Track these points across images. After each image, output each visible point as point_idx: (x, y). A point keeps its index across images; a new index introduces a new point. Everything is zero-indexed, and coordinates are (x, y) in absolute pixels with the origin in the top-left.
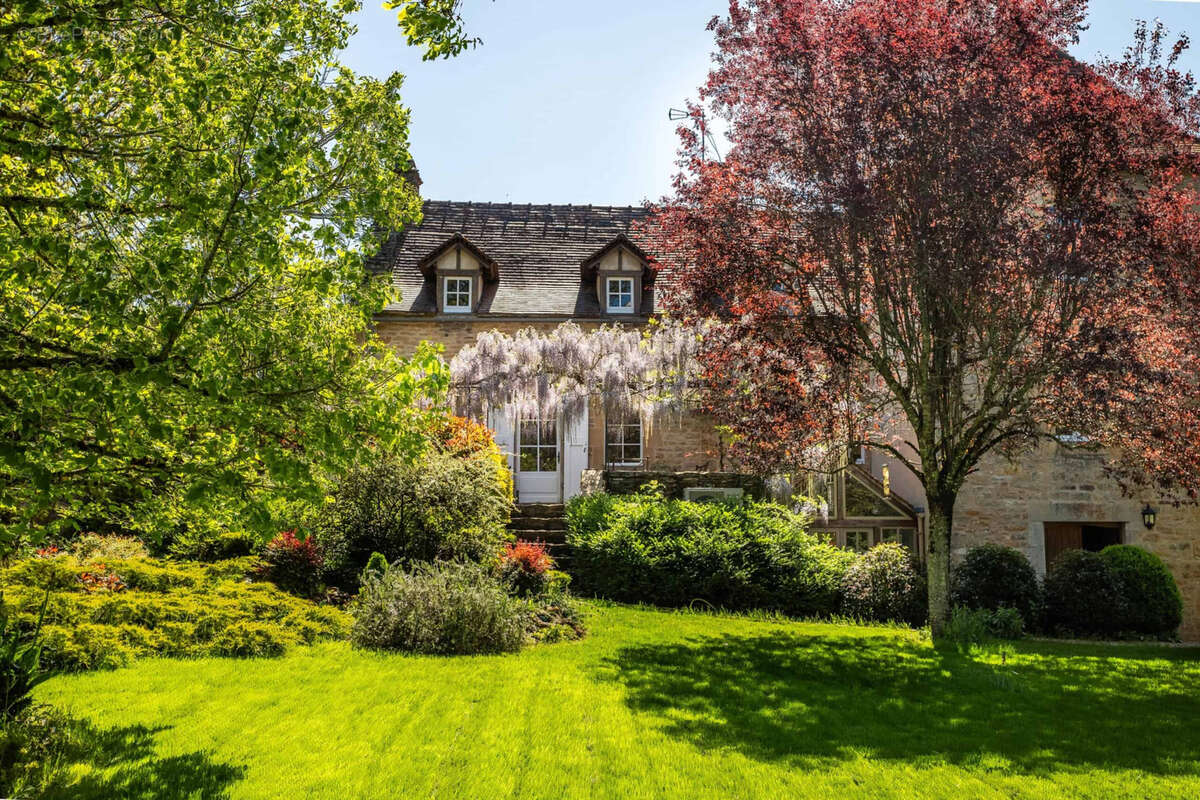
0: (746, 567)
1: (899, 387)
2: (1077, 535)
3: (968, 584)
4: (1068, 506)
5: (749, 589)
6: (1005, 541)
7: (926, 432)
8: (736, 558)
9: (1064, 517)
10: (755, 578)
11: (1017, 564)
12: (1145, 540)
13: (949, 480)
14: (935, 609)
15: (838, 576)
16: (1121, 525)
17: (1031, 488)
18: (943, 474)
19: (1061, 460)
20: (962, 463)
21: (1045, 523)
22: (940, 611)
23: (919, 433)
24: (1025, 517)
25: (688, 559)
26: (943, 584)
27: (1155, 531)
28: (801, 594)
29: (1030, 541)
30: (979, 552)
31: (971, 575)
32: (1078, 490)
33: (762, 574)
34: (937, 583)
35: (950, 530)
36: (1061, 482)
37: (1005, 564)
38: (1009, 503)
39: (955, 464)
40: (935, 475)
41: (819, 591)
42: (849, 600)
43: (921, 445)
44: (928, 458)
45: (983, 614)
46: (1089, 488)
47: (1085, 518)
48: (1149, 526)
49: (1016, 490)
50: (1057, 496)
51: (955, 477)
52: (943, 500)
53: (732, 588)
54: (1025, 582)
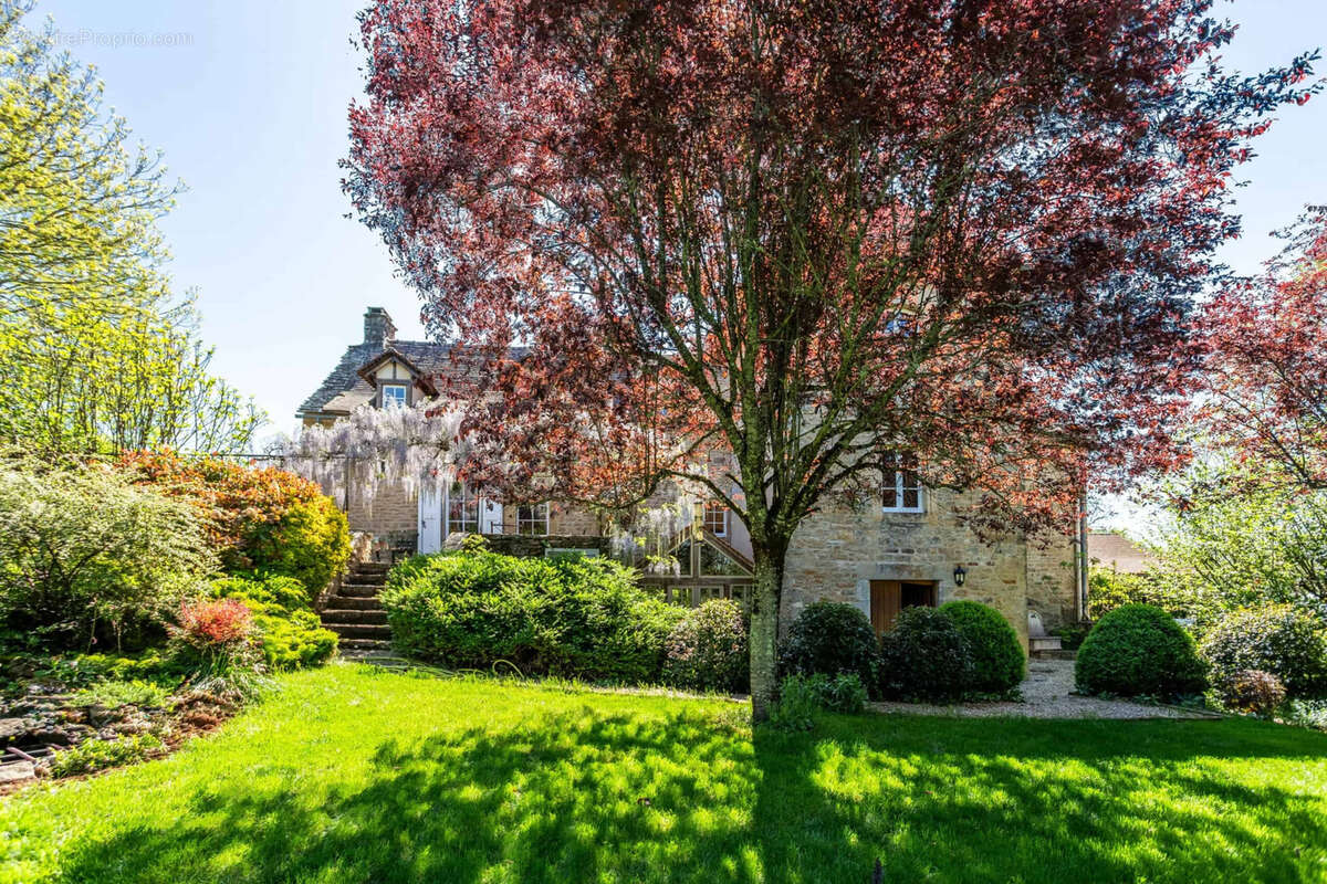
0: (559, 624)
1: (719, 400)
2: (897, 592)
3: (803, 643)
4: (891, 566)
5: (558, 650)
6: (836, 598)
7: (751, 457)
8: (547, 616)
9: (888, 575)
10: (567, 638)
11: (856, 623)
12: (956, 595)
13: (780, 520)
14: (758, 684)
15: (661, 634)
16: (935, 583)
17: (861, 551)
18: (772, 513)
19: (886, 528)
20: (798, 498)
21: (871, 581)
22: (763, 687)
23: (743, 460)
24: (854, 576)
25: (489, 617)
26: (769, 653)
27: (964, 588)
28: (618, 655)
29: (859, 596)
30: (815, 609)
31: (806, 633)
32: (900, 553)
33: (577, 633)
34: (763, 653)
35: (780, 585)
36: (885, 546)
37: (843, 622)
38: (841, 563)
39: (789, 498)
40: (761, 514)
41: (638, 651)
42: (673, 661)
43: (745, 475)
44: (756, 491)
45: (820, 681)
46: (910, 551)
47: (905, 576)
48: (959, 583)
49: (847, 553)
50: (882, 558)
51: (788, 516)
52: (773, 547)
53: (539, 648)
54: (865, 642)
